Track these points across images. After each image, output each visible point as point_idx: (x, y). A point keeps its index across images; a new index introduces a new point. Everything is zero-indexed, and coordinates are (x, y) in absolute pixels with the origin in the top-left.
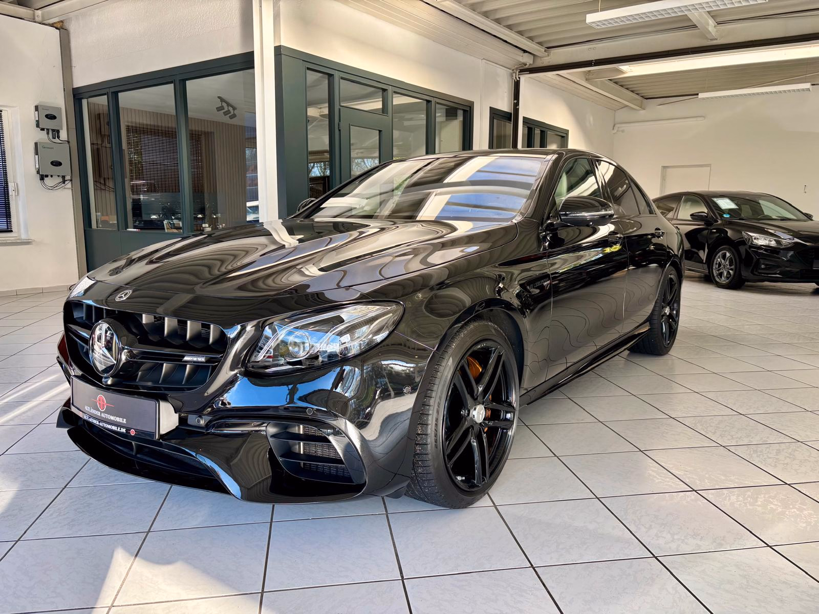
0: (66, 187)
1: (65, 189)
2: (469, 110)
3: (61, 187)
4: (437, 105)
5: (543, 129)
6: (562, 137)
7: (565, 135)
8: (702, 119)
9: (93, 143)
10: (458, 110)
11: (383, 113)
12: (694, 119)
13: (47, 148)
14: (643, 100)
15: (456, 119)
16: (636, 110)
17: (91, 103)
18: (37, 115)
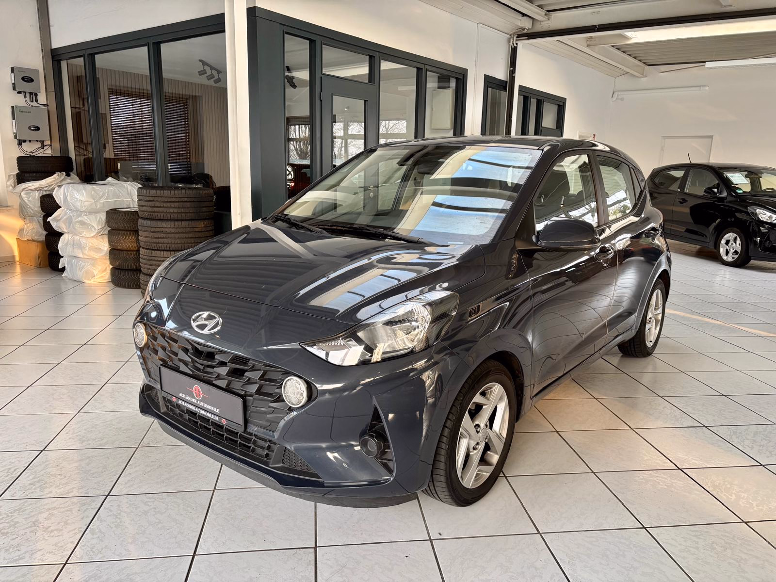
0: (45, 152)
2: (462, 78)
3: (41, 153)
4: (428, 72)
5: (540, 98)
6: (559, 106)
7: (562, 104)
8: (707, 88)
9: (72, 106)
10: (451, 78)
11: (369, 82)
12: (698, 88)
13: (24, 112)
14: (645, 67)
15: (449, 87)
16: (638, 77)
17: (72, 65)
18: (13, 78)
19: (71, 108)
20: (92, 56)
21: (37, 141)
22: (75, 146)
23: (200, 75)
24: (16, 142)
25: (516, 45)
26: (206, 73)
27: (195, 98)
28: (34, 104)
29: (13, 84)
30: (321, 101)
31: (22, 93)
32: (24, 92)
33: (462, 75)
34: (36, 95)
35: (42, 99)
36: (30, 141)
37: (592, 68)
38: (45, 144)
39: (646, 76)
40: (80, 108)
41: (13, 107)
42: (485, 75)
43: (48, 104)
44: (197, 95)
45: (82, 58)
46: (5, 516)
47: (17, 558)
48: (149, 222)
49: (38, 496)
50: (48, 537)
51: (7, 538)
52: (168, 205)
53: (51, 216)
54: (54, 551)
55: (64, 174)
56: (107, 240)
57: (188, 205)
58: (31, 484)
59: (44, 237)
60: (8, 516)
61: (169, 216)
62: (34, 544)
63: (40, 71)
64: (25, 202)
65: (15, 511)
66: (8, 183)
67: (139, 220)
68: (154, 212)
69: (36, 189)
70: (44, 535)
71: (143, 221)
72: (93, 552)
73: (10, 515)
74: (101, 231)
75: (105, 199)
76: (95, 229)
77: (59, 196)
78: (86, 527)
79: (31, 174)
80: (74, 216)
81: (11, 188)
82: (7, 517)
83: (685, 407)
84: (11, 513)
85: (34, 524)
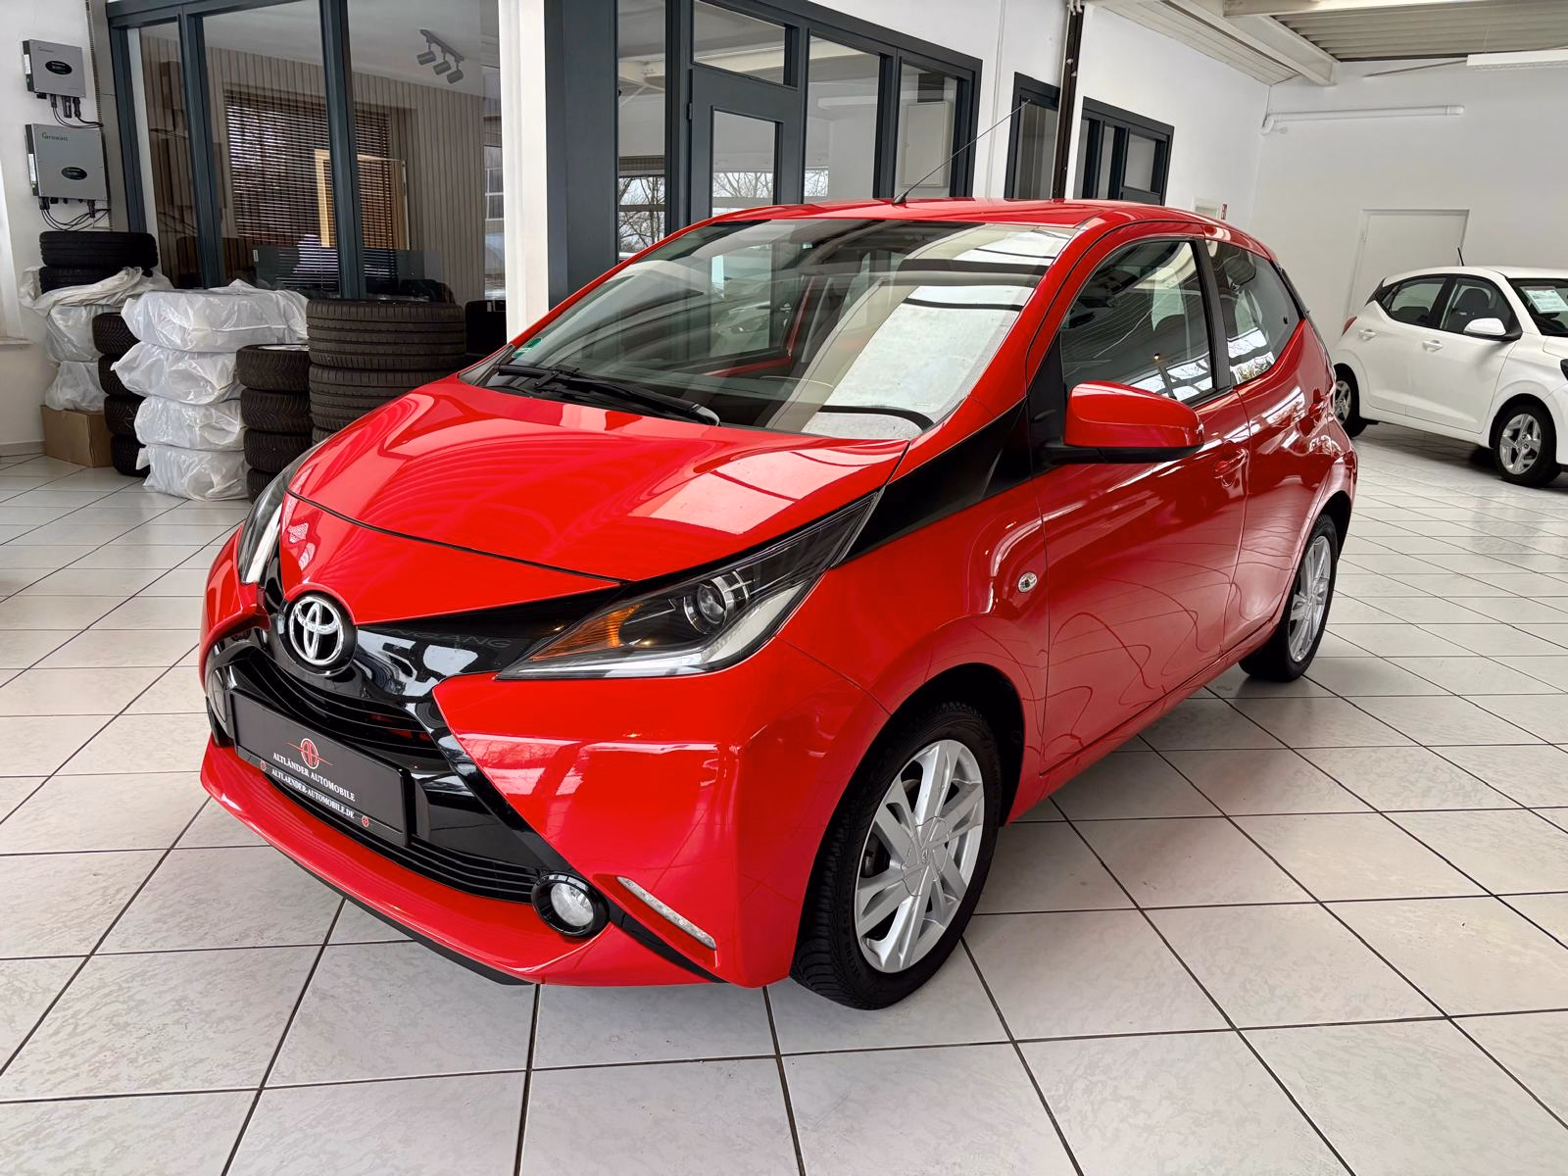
0: (97, 225)
2: (969, 78)
3: (87, 225)
4: (904, 67)
5: (1121, 125)
6: (1159, 142)
7: (1164, 139)
8: (1461, 110)
9: (153, 127)
10: (946, 79)
11: (785, 83)
12: (1442, 111)
13: (53, 138)
14: (1334, 64)
15: (942, 100)
16: (1318, 85)
17: (149, 38)
18: (28, 64)
19: (150, 130)
20: (197, 19)
21: (81, 201)
22: (157, 213)
23: (422, 63)
24: (36, 203)
25: (1080, 10)
26: (434, 59)
27: (403, 114)
28: (74, 121)
29: (28, 76)
30: (690, 121)
31: (48, 97)
32: (51, 95)
33: (970, 73)
34: (77, 101)
35: (89, 110)
36: (66, 201)
37: (1227, 63)
38: (97, 207)
39: (1334, 84)
40: (166, 131)
41: (28, 127)
42: (1016, 73)
43: (103, 122)
44: (407, 106)
45: (176, 24)
46: (115, 988)
47: (157, 1076)
48: (332, 374)
49: (179, 946)
50: (215, 1032)
51: (128, 1035)
52: (375, 337)
53: (118, 360)
54: (231, 1062)
55: (141, 271)
56: (239, 411)
57: (416, 338)
58: (156, 921)
59: (102, 405)
60: (121, 988)
61: (375, 361)
62: (187, 1047)
63: (83, 50)
64: (59, 329)
65: (133, 978)
66: (23, 290)
67: (311, 369)
68: (344, 353)
69: (86, 303)
70: (204, 1029)
71: (320, 371)
72: (316, 1064)
73: (124, 985)
74: (226, 392)
75: (234, 326)
76: (213, 387)
77: (134, 315)
78: (291, 1011)
79: (71, 272)
80: (167, 359)
81: (29, 299)
82: (118, 990)
83: (1477, 768)
84: (126, 981)
85: (180, 1005)
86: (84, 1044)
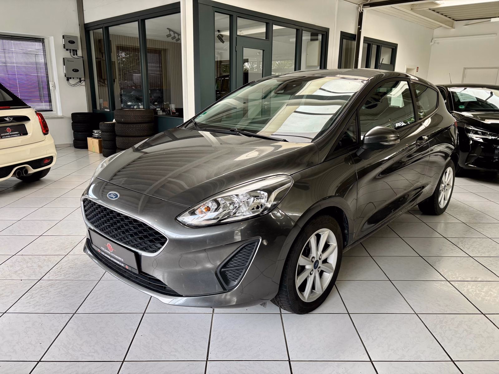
0: (82, 84)
1: (82, 86)
2: (326, 34)
3: (79, 85)
4: (303, 31)
5: (379, 44)
7: (394, 48)
8: (495, 35)
9: (97, 57)
11: (266, 39)
12: (489, 35)
13: (70, 61)
14: (454, 22)
15: (317, 40)
16: (448, 28)
17: (95, 33)
18: (64, 42)
21: (77, 78)
22: (98, 81)
23: (167, 37)
24: (66, 79)
25: (362, 11)
26: (171, 36)
28: (75, 56)
29: (64, 45)
30: (236, 51)
32: (70, 49)
34: (76, 51)
35: (80, 53)
36: (73, 78)
38: (82, 79)
39: (454, 28)
40: (100, 58)
41: (64, 58)
42: (341, 31)
43: (83, 56)
44: (166, 48)
45: (102, 29)
63: (78, 37)
86: (63, 271)
